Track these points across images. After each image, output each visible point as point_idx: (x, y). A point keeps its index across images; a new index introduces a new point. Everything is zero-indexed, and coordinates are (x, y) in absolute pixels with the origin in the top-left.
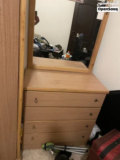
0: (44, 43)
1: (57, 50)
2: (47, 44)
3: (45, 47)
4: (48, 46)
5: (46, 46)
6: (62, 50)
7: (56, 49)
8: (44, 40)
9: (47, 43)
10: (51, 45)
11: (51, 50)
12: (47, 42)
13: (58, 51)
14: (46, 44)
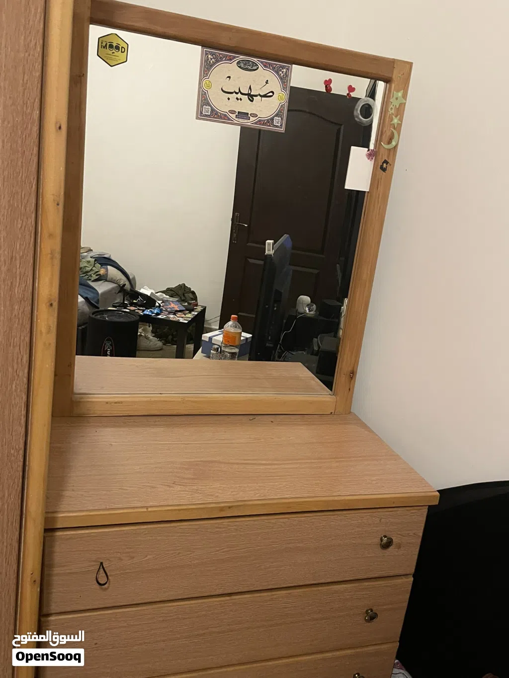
0: (112, 281)
1: (175, 313)
2: (128, 287)
3: (118, 300)
4: (129, 293)
5: (121, 295)
6: (199, 309)
7: (172, 305)
8: (109, 267)
9: (123, 280)
10: (147, 291)
11: (147, 312)
12: (124, 278)
13: (179, 314)
14: (122, 289)
